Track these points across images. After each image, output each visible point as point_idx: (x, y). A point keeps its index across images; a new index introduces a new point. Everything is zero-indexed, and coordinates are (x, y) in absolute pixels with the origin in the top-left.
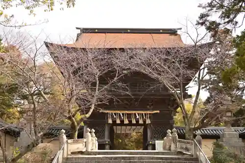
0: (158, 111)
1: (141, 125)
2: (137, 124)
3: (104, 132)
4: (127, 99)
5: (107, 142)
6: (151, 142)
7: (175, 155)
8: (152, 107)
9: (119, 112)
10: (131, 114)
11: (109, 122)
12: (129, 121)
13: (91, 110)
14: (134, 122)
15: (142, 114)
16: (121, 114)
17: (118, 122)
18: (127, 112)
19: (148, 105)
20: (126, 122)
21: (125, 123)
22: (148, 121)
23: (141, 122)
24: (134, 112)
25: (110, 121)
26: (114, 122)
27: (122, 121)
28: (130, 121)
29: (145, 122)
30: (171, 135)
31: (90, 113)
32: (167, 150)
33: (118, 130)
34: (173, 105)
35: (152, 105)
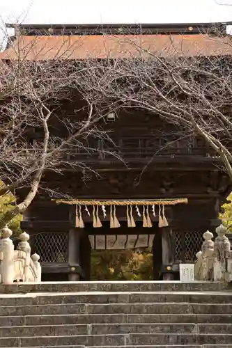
0: (185, 200)
1: (148, 231)
2: (139, 229)
3: (67, 248)
4: (116, 175)
5: (73, 269)
6: (169, 268)
7: (223, 290)
8: (171, 191)
9: (98, 203)
10: (124, 207)
11: (77, 226)
12: (120, 222)
13: (32, 195)
14: (132, 223)
15: (150, 207)
16: (103, 207)
17: (97, 223)
18: (117, 202)
19: (163, 186)
20: (115, 224)
21: (112, 226)
22: (163, 222)
23: (147, 223)
24: (131, 202)
25: (80, 223)
26: (88, 224)
27: (106, 223)
28: (124, 223)
29: (155, 223)
30: (212, 244)
31: (28, 201)
32: (204, 280)
33: (99, 243)
34: (218, 186)
35: (171, 186)
